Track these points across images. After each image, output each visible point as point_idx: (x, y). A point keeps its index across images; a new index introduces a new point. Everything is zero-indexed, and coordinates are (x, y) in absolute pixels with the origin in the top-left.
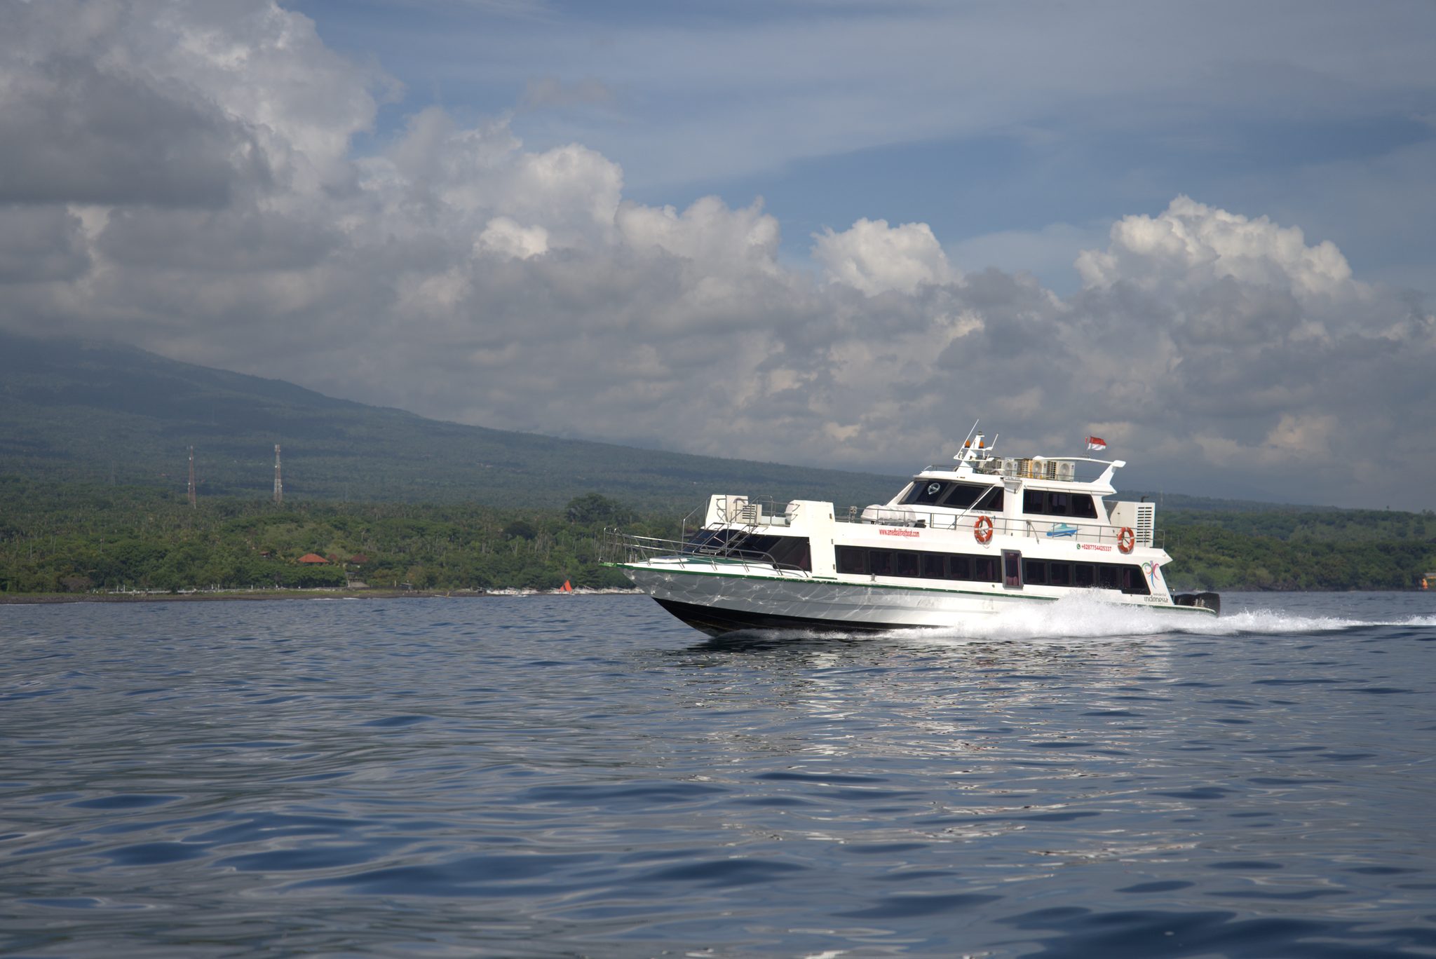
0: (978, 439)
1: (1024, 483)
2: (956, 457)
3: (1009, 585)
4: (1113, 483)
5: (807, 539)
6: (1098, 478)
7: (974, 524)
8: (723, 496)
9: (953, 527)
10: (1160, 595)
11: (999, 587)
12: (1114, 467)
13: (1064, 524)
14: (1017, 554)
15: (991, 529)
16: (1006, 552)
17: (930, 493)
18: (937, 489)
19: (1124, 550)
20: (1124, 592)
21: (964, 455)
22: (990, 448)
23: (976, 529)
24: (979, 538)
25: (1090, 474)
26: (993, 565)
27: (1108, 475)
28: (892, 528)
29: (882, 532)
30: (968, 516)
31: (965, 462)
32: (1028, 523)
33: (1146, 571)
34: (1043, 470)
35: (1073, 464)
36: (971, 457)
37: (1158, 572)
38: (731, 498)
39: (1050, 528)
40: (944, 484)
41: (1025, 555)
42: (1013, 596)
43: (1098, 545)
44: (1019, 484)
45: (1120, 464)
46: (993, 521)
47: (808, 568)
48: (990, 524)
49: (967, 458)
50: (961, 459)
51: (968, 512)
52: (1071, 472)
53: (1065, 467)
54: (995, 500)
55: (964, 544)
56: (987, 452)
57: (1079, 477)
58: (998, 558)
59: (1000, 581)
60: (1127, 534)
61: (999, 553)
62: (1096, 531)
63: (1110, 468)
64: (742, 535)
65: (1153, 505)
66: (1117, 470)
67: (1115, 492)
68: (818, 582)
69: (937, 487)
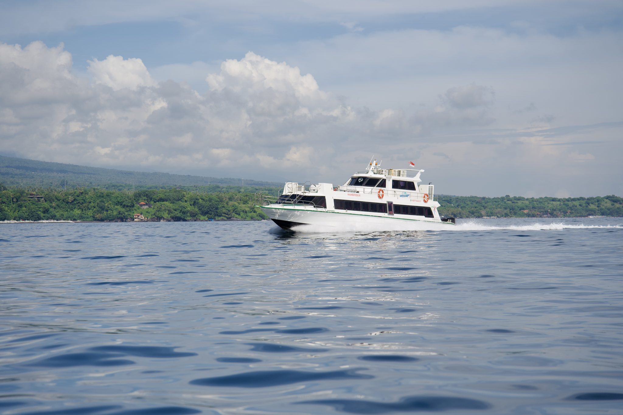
0: (375, 162)
1: (392, 178)
2: (367, 169)
3: (390, 214)
4: (420, 178)
5: (324, 197)
6: (415, 176)
7: (378, 192)
8: (291, 183)
9: (371, 193)
10: (437, 218)
11: (386, 215)
12: (420, 172)
13: (405, 192)
14: (392, 203)
15: (383, 194)
16: (388, 202)
17: (359, 182)
18: (362, 180)
19: (425, 201)
20: (426, 217)
21: (370, 168)
22: (379, 165)
23: (379, 194)
24: (379, 197)
25: (413, 175)
26: (384, 207)
27: (419, 175)
28: (352, 193)
29: (348, 194)
30: (376, 189)
31: (371, 170)
32: (395, 192)
33: (432, 209)
34: (397, 173)
35: (406, 171)
36: (373, 169)
37: (436, 210)
38: (293, 183)
39: (401, 194)
40: (364, 178)
41: (394, 203)
42: (391, 218)
43: (417, 200)
44: (390, 178)
45: (423, 171)
46: (383, 191)
47: (325, 207)
48: (383, 192)
49: (371, 169)
50: (369, 169)
51: (375, 187)
52: (406, 174)
53: (403, 172)
54: (383, 184)
55: (374, 199)
56: (379, 166)
57: (408, 176)
58: (386, 204)
59: (387, 213)
60: (426, 196)
61: (386, 203)
62: (416, 195)
63: (419, 172)
64: (300, 196)
65: (433, 186)
66: (422, 173)
67: (421, 181)
68: (329, 212)
69: (362, 179)
